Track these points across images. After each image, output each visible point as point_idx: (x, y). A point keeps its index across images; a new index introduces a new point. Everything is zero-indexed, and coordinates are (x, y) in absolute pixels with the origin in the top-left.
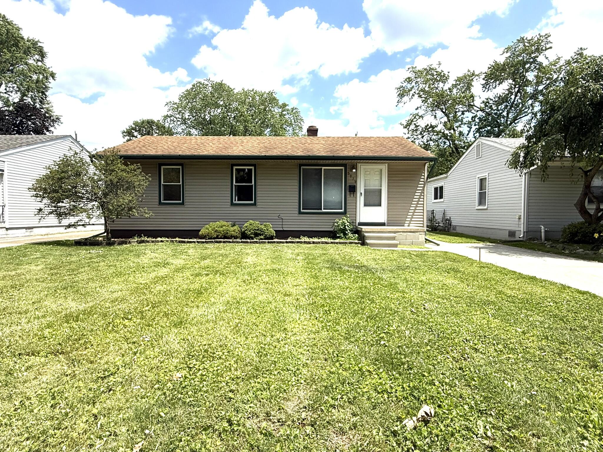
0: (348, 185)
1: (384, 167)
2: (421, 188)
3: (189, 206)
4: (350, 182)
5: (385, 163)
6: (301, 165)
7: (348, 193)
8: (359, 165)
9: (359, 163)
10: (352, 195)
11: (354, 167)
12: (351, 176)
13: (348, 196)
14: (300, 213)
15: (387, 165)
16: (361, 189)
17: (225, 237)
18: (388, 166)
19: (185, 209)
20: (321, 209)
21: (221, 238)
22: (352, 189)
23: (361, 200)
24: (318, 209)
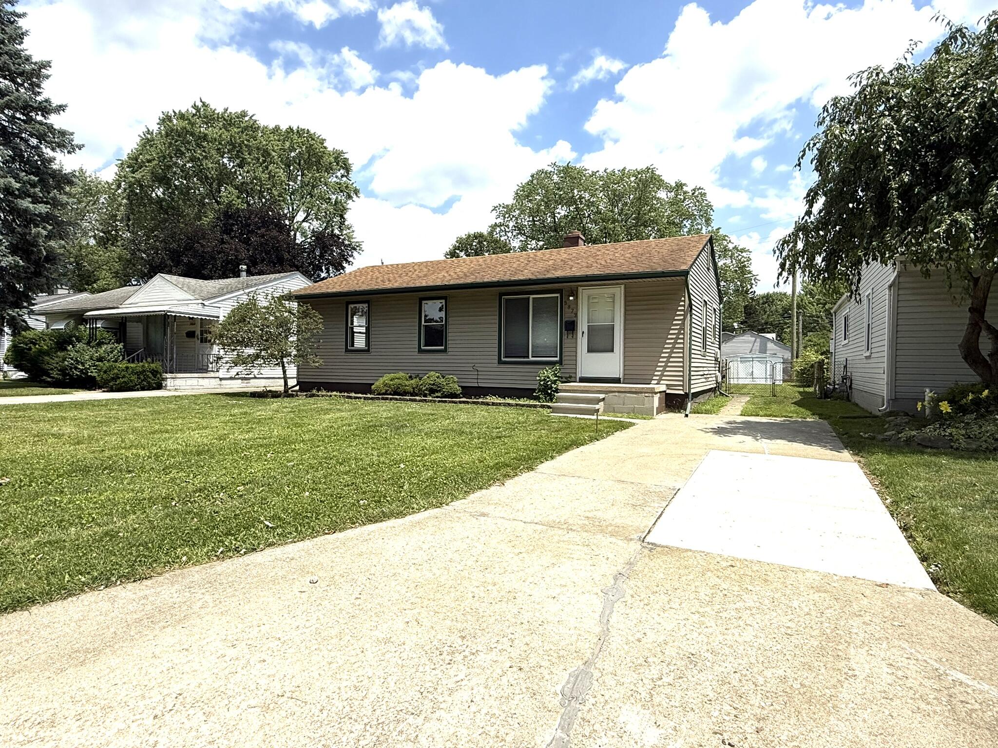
0: (564, 321)
1: (619, 291)
2: (680, 322)
3: (375, 354)
4: (568, 317)
5: (622, 284)
6: (501, 294)
7: (565, 332)
8: (580, 289)
9: (581, 286)
10: (570, 336)
11: (574, 293)
12: (569, 307)
13: (565, 337)
14: (500, 362)
15: (623, 286)
16: (583, 326)
17: (396, 393)
18: (625, 288)
19: (370, 357)
20: (528, 357)
21: (390, 394)
22: (570, 327)
23: (583, 343)
24: (524, 357)
